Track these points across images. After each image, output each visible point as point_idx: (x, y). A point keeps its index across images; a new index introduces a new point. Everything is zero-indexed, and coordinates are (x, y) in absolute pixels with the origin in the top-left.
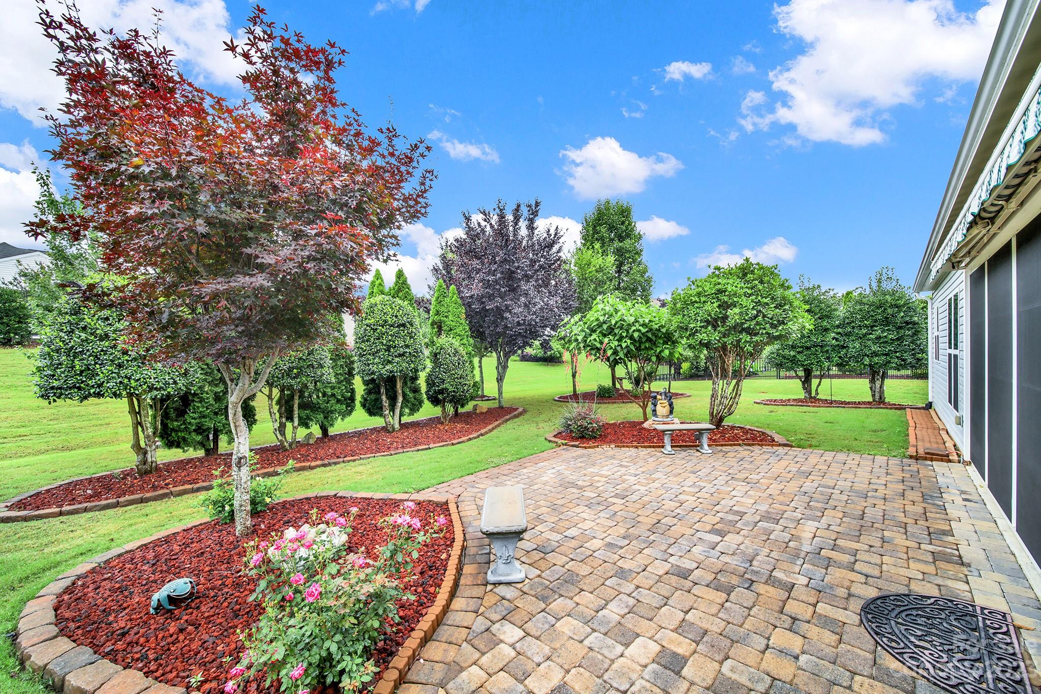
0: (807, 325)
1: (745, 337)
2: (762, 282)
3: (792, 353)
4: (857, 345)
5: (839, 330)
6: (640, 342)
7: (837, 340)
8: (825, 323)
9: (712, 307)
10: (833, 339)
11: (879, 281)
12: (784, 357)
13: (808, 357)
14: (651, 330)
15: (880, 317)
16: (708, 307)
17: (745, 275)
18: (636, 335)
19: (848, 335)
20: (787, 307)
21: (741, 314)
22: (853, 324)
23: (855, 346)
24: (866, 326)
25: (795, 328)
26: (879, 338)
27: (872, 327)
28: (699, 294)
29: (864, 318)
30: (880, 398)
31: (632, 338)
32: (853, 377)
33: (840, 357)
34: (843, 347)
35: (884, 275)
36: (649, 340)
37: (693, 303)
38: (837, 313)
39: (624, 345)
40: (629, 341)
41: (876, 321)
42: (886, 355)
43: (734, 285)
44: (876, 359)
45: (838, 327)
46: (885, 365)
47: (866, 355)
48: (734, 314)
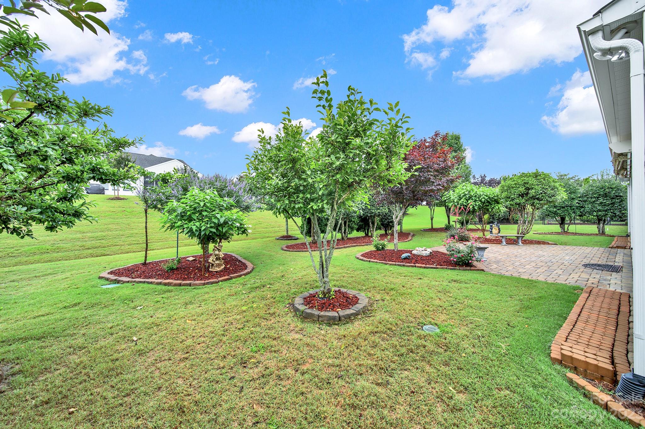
0: (564, 197)
1: (536, 201)
2: (544, 180)
3: (555, 210)
4: (590, 206)
5: (580, 199)
6: (484, 203)
7: (579, 204)
8: (572, 196)
9: (522, 189)
10: (577, 203)
11: (602, 176)
12: (550, 212)
13: (563, 212)
14: (489, 198)
15: (602, 193)
16: (520, 189)
17: (536, 176)
18: (483, 200)
19: (585, 201)
20: (556, 190)
21: (535, 192)
22: (588, 196)
23: (588, 207)
24: (595, 197)
25: (559, 198)
26: (601, 203)
27: (598, 198)
28: (515, 184)
29: (593, 193)
30: (603, 232)
31: (481, 201)
32: (589, 224)
33: (581, 212)
34: (582, 207)
35: (605, 172)
36: (488, 202)
37: (513, 188)
38: (579, 191)
39: (477, 204)
40: (480, 202)
41: (600, 195)
42: (605, 211)
43: (532, 181)
44: (600, 213)
45: (580, 197)
46: (605, 216)
47: (594, 211)
48: (532, 192)
